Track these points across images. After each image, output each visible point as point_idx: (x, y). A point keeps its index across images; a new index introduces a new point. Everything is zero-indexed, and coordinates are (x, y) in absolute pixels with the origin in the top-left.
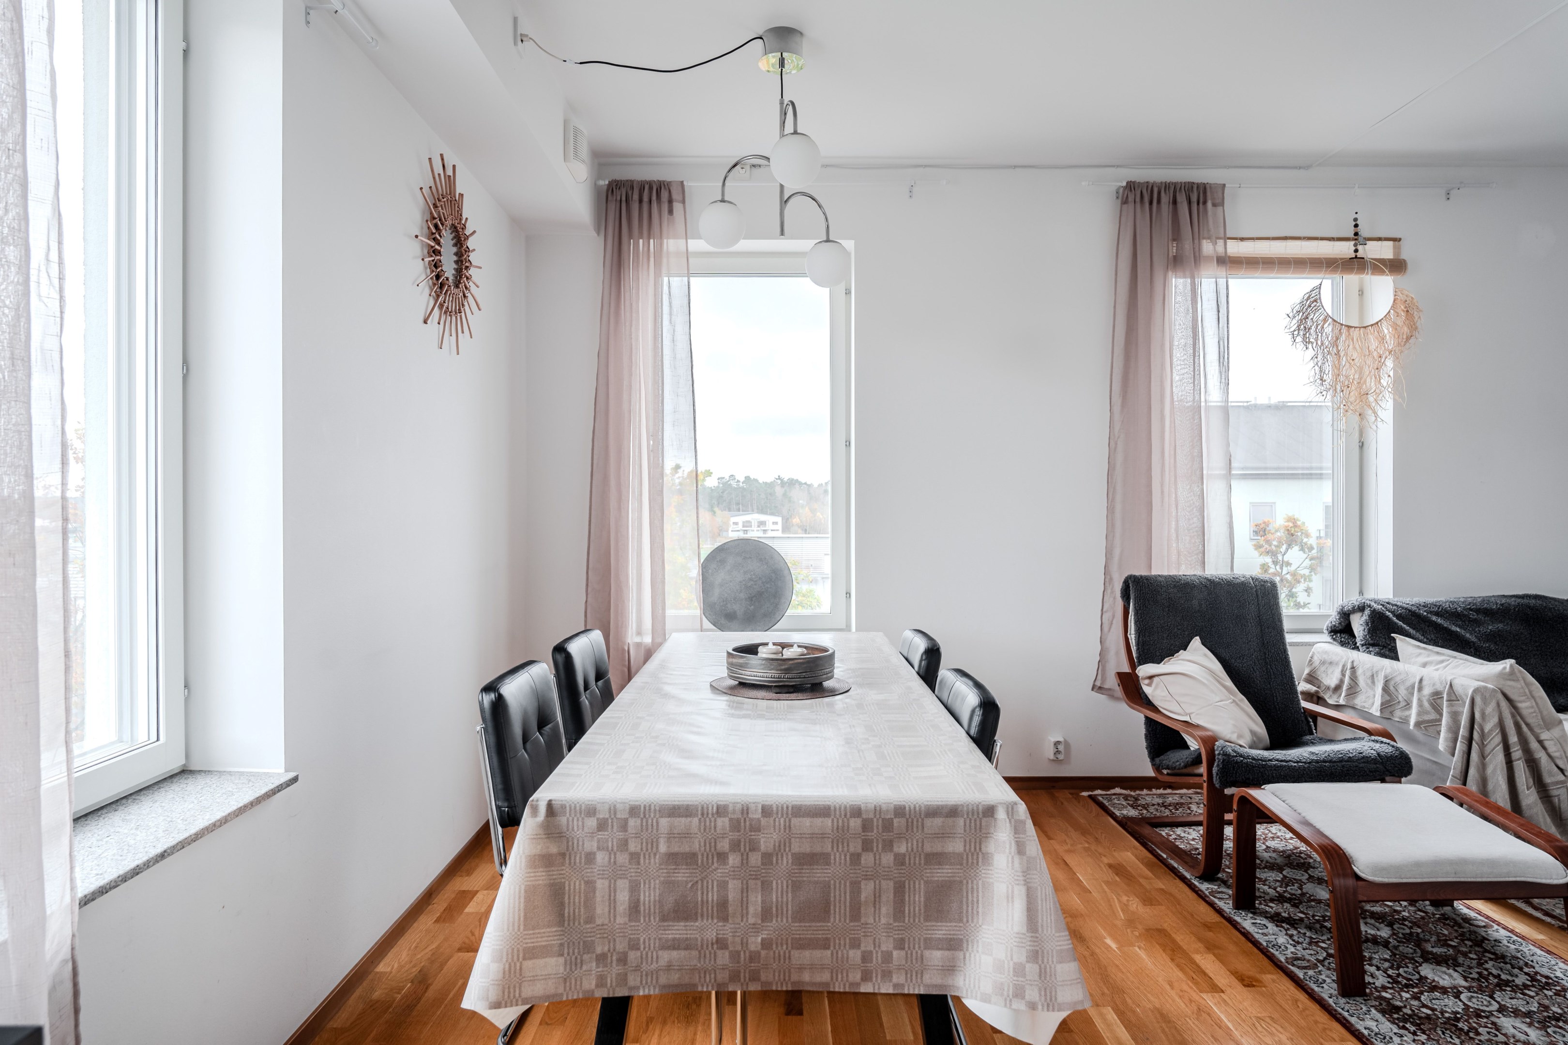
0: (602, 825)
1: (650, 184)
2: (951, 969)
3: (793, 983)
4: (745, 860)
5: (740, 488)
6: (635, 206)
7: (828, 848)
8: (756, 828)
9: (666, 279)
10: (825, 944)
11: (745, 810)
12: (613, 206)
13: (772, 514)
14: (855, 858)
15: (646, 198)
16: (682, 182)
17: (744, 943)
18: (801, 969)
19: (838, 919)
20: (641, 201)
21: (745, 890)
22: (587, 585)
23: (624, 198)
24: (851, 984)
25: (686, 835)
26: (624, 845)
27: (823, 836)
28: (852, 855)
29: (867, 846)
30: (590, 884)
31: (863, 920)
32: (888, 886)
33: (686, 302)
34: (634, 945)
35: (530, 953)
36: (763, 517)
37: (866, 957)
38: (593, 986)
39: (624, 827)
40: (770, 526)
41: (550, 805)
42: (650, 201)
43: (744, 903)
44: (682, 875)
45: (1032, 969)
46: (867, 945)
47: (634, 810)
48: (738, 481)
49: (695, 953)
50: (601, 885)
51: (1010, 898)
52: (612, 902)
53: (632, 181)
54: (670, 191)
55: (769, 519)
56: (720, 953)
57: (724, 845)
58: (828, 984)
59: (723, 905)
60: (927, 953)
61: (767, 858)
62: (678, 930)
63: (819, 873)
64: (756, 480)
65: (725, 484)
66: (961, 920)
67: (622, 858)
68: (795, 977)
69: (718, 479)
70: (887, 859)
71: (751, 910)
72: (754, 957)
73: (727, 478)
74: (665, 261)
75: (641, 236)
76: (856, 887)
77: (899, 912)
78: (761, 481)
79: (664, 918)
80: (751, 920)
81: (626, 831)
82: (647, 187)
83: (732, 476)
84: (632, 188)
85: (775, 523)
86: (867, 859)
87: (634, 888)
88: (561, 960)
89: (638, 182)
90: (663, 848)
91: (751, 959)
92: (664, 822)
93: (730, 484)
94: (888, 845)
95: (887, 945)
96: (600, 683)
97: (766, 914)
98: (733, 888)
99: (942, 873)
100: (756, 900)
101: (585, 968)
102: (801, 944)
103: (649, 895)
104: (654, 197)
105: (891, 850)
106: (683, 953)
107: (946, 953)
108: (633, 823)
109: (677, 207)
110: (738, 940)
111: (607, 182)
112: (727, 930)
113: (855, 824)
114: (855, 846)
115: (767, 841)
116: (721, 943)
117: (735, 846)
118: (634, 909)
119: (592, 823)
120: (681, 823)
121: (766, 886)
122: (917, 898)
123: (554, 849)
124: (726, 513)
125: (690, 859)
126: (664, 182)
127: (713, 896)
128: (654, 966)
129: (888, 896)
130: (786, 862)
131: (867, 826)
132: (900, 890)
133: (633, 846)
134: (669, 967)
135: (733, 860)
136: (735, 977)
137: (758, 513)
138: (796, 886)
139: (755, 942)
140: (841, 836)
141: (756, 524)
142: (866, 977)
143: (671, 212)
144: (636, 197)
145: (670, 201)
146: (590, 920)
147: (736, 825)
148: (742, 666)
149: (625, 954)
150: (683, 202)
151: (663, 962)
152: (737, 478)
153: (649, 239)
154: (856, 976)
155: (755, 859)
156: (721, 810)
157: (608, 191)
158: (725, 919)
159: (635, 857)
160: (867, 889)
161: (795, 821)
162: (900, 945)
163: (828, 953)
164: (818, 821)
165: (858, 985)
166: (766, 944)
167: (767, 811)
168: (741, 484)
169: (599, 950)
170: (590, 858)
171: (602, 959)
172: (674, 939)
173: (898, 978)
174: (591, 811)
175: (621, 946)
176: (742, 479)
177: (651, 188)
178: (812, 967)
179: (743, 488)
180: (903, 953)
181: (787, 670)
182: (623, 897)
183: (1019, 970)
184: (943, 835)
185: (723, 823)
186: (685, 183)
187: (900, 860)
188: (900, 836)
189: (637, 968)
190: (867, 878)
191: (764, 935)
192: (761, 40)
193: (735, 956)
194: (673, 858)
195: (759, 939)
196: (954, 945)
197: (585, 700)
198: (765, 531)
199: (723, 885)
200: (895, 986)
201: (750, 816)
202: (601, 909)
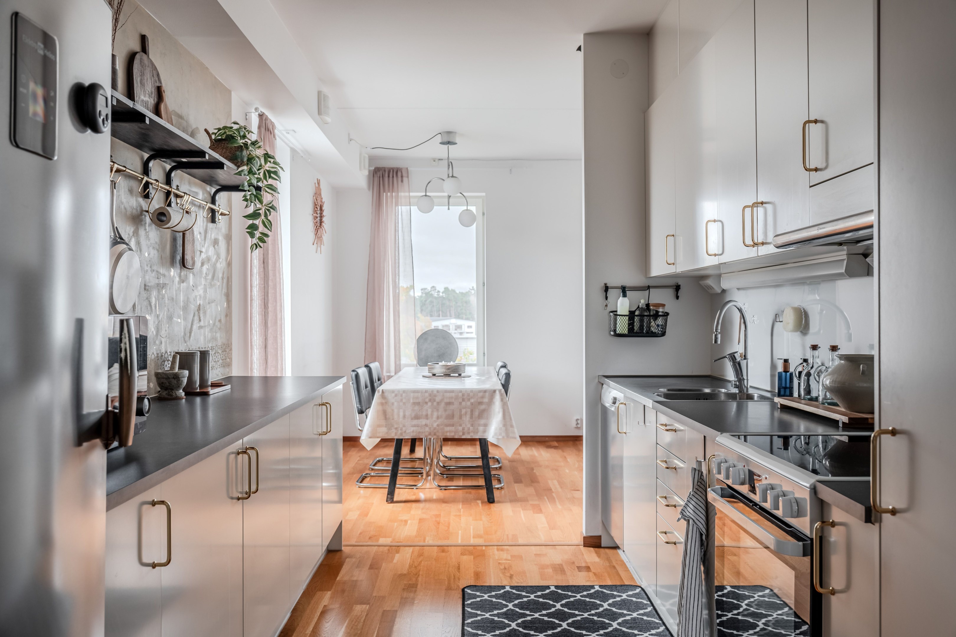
0: (396, 395)
1: (393, 169)
2: (484, 431)
3: (445, 436)
4: (432, 404)
5: (440, 297)
6: (386, 179)
7: (453, 401)
8: (435, 396)
9: (400, 207)
10: (453, 425)
11: (432, 391)
12: (376, 179)
13: (467, 319)
14: (460, 403)
15: (391, 176)
16: (407, 168)
17: (432, 425)
18: (447, 432)
19: (456, 419)
20: (389, 176)
21: (432, 412)
22: (365, 349)
23: (381, 176)
24: (460, 436)
25: (417, 398)
26: (402, 400)
27: (452, 398)
28: (460, 402)
29: (463, 400)
30: (393, 410)
31: (463, 419)
32: (469, 410)
33: (409, 222)
34: (404, 426)
35: (379, 426)
36: (459, 322)
37: (463, 429)
38: (394, 435)
39: (402, 396)
40: (465, 329)
41: (383, 390)
42: (393, 177)
43: (432, 415)
44: (417, 408)
45: (504, 428)
46: (463, 426)
47: (404, 391)
48: (439, 292)
49: (420, 428)
50: (396, 411)
51: (499, 412)
52: (399, 415)
53: (384, 168)
54: (402, 172)
55: (465, 323)
56: (426, 428)
57: (427, 400)
58: (454, 436)
59: (427, 415)
60: (479, 428)
61: (438, 403)
62: (415, 422)
63: (452, 407)
64: (453, 291)
65: (427, 294)
66: (487, 419)
67: (401, 404)
68: (445, 434)
69: (422, 290)
70: (469, 403)
71: (434, 416)
72: (435, 429)
73: (429, 289)
74: (399, 200)
75: (389, 191)
76: (461, 411)
77: (471, 417)
78: (458, 292)
79: (412, 419)
80: (434, 419)
81: (402, 397)
82: (391, 171)
83: (433, 287)
84: (385, 171)
85: (469, 327)
86: (463, 403)
87: (404, 412)
88: (386, 428)
89: (387, 168)
90: (412, 401)
91: (434, 429)
92: (412, 394)
93: (432, 294)
94: (469, 400)
95: (469, 426)
96: (379, 382)
97: (438, 418)
98: (429, 413)
99: (482, 407)
100: (435, 414)
101: (392, 431)
102: (447, 425)
103: (408, 413)
104: (395, 176)
105: (470, 401)
106: (417, 428)
107: (484, 427)
108: (404, 395)
109: (405, 179)
110: (430, 424)
111: (373, 168)
112: (428, 422)
113: (460, 394)
114: (460, 400)
115: (438, 399)
116: (426, 425)
117: (430, 400)
118: (404, 417)
119: (393, 395)
120: (416, 394)
121: (438, 410)
122: (476, 413)
123: (384, 401)
124: (428, 318)
125: (418, 404)
126: (399, 168)
127: (424, 413)
128: (409, 431)
129: (469, 413)
130: (443, 405)
131: (463, 395)
132: (472, 411)
133: (404, 401)
134: (413, 432)
135: (430, 404)
136: (430, 434)
137: (455, 318)
138: (445, 410)
139: (435, 425)
140: (457, 398)
141: (454, 328)
142: (463, 434)
143: (402, 181)
144: (387, 175)
145: (402, 177)
146: (393, 419)
147: (430, 395)
148: (433, 368)
149: (402, 428)
150: (408, 177)
151: (412, 430)
152: (438, 289)
153: (393, 192)
154: (461, 434)
155: (435, 404)
156: (426, 391)
157: (374, 172)
158: (427, 419)
159: (404, 403)
160: (463, 411)
161: (445, 394)
162: (472, 425)
163: (454, 428)
164: (451, 394)
165: (461, 436)
166: (438, 425)
167: (438, 391)
168: (441, 294)
169: (395, 427)
170: (393, 404)
171: (396, 429)
172: (414, 424)
173: (472, 434)
174: (393, 391)
175: (401, 426)
176: (442, 290)
177: (393, 171)
178: (450, 432)
179: (442, 297)
180: (473, 428)
181: (448, 369)
182: (401, 414)
183: (500, 429)
184: (483, 397)
185: (427, 395)
186: (409, 169)
187: (472, 404)
188: (472, 398)
189: (405, 432)
190: (464, 408)
191: (437, 423)
192: (440, 134)
193: (430, 428)
194: (414, 404)
195: (436, 424)
196: (486, 425)
197: (375, 384)
198: (461, 333)
199: (427, 410)
200: (471, 436)
201: (434, 393)
202: (396, 417)
